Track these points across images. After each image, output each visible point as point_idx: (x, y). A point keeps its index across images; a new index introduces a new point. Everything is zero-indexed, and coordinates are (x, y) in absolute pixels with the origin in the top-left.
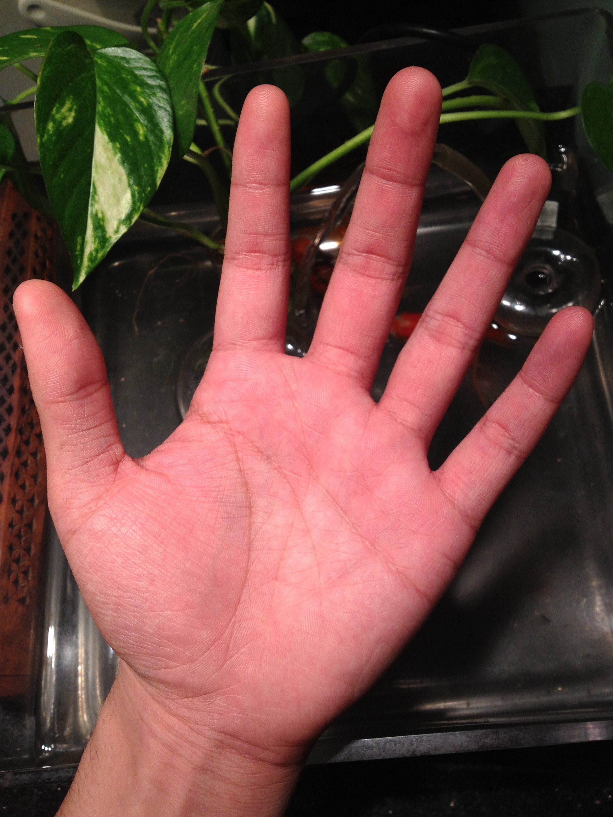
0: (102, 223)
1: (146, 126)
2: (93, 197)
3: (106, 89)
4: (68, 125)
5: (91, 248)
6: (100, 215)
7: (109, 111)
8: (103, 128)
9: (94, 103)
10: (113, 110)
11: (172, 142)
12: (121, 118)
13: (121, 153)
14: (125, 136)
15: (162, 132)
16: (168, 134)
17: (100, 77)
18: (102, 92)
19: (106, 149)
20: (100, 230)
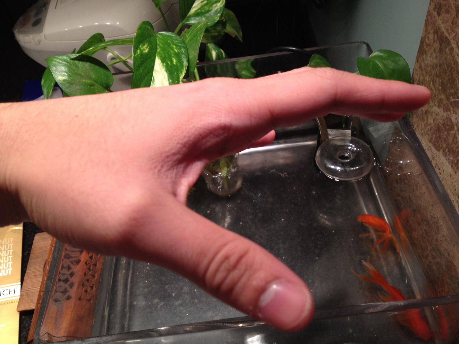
1: (177, 60)
2: (153, 83)
3: (161, 45)
4: (145, 53)
7: (162, 52)
8: (159, 58)
9: (156, 49)
10: (164, 52)
11: (187, 66)
12: (167, 55)
13: (166, 68)
14: (168, 62)
15: (183, 62)
16: (185, 63)
17: (159, 41)
18: (160, 45)
19: (160, 65)
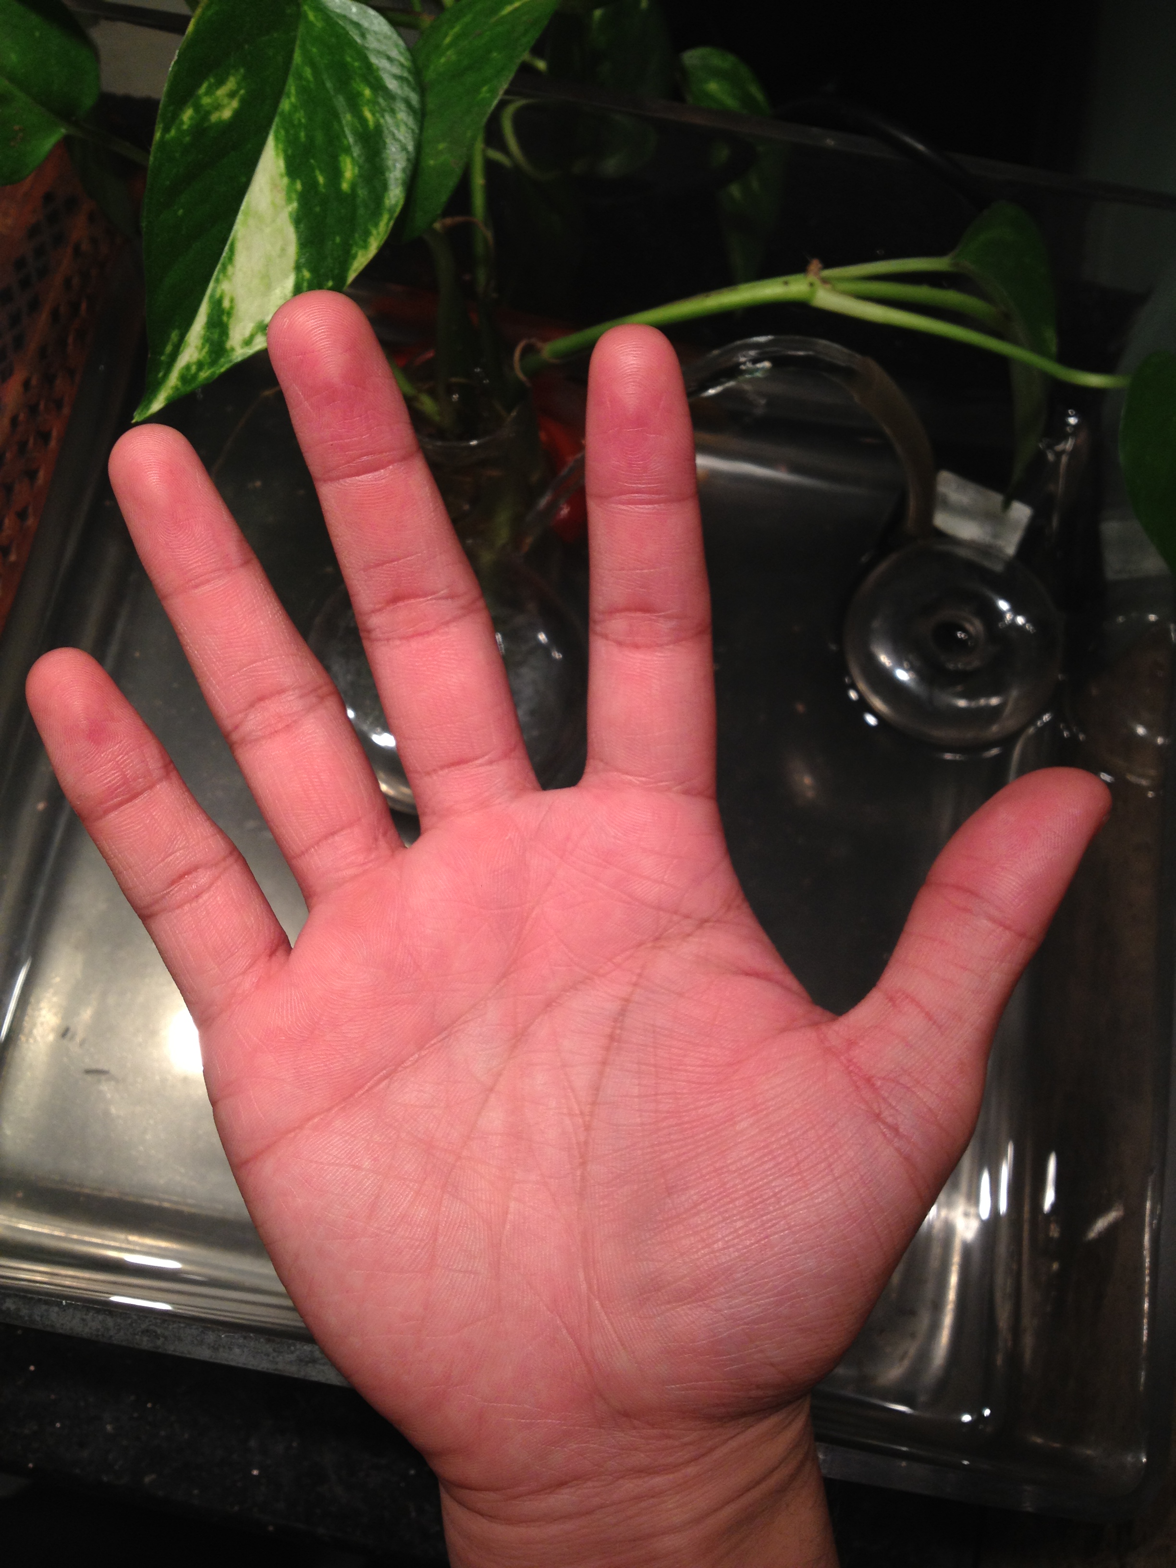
0: (225, 318)
1: (360, 167)
2: (224, 268)
3: (308, 72)
4: (220, 122)
5: (191, 356)
6: (226, 304)
7: (300, 116)
8: (281, 146)
9: (279, 94)
10: (310, 117)
11: (398, 210)
12: (319, 137)
13: (299, 203)
14: (317, 173)
15: (385, 187)
16: (395, 195)
17: (303, 47)
18: (300, 77)
19: (274, 186)
20: (218, 330)
